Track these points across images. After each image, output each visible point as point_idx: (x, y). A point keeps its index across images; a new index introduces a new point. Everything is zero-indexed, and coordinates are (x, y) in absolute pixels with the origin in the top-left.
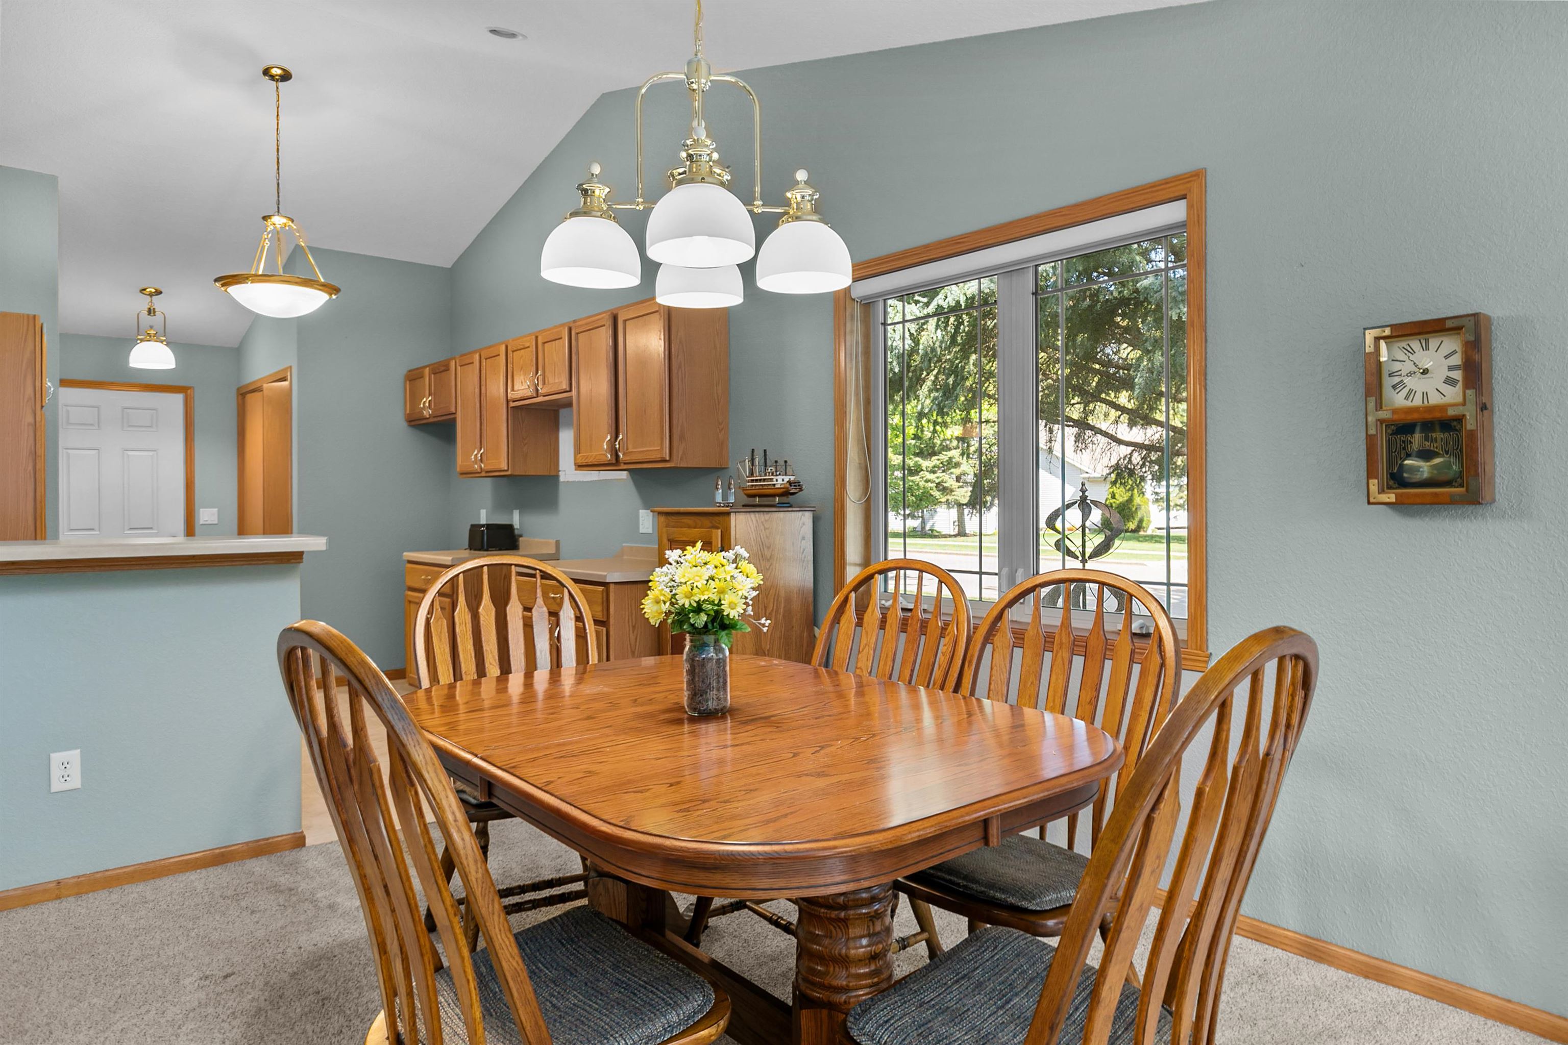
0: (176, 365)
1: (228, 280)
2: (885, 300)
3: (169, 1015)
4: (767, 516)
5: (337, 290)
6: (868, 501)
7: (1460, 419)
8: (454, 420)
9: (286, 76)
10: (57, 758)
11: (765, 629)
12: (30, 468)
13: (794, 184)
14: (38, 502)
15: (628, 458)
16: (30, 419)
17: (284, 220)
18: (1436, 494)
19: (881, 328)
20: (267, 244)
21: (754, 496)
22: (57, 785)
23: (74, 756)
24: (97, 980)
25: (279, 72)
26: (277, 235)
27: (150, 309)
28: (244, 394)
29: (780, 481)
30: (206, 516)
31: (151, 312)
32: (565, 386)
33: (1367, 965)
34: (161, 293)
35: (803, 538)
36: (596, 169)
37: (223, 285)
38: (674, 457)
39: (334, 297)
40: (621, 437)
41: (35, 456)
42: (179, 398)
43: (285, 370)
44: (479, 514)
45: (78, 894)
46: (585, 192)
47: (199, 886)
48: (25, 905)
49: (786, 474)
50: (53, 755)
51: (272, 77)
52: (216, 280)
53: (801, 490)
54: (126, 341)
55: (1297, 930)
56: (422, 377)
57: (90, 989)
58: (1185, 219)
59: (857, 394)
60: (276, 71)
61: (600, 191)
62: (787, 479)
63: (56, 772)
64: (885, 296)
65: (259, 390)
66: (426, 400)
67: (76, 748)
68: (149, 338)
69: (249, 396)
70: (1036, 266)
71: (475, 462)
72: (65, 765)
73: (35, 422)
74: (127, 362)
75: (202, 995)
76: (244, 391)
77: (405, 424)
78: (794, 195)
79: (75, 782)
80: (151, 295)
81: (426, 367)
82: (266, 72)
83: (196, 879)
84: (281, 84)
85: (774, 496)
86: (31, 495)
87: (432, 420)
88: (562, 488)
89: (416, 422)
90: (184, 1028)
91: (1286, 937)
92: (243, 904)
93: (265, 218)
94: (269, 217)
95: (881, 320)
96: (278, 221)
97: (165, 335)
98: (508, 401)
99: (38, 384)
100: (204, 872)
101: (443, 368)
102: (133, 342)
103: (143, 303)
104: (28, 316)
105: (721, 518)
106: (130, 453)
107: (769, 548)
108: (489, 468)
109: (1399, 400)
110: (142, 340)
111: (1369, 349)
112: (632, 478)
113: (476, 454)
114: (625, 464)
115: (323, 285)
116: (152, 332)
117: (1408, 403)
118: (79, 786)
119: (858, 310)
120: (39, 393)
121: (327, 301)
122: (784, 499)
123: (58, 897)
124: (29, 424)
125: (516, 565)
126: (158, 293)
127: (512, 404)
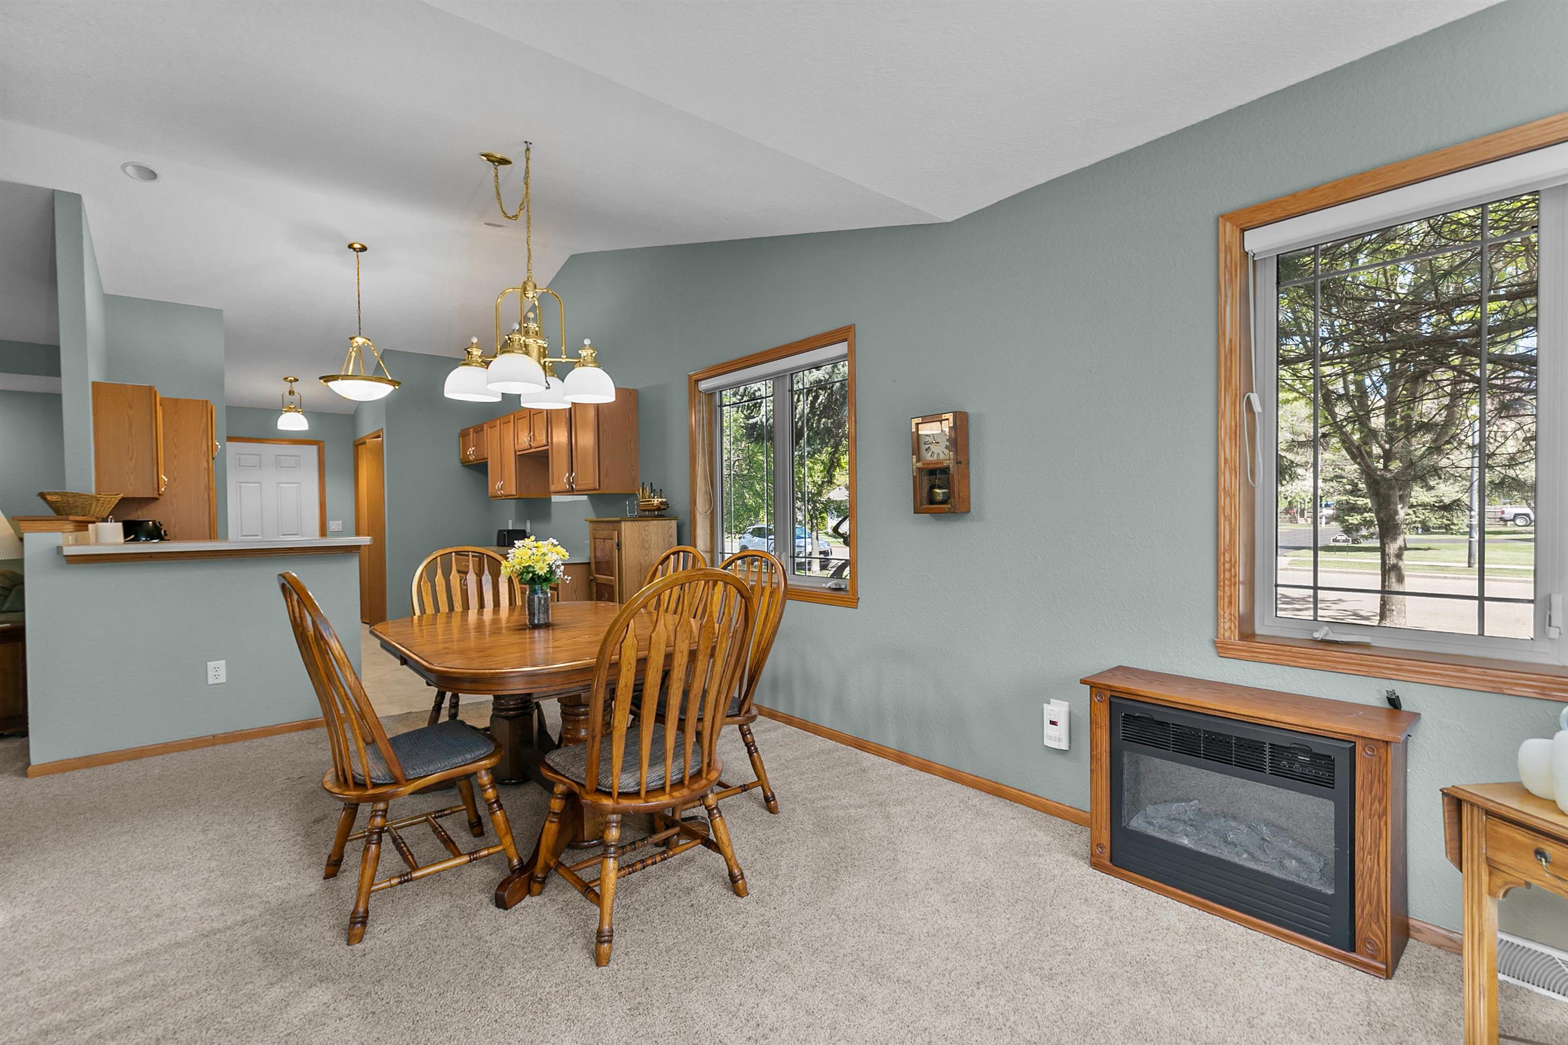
0: (309, 426)
1: (327, 379)
2: (721, 392)
3: (264, 794)
4: (646, 523)
5: (399, 384)
6: (712, 513)
7: (948, 468)
8: (487, 462)
9: (364, 249)
10: (211, 665)
11: (568, 582)
12: (206, 496)
13: (583, 347)
14: (212, 517)
15: (578, 488)
16: (205, 465)
17: (363, 340)
18: (939, 508)
19: (718, 409)
20: (354, 354)
21: (645, 511)
22: (211, 681)
23: (222, 664)
24: (228, 780)
25: (359, 246)
26: (360, 349)
27: (290, 391)
28: (358, 444)
29: (656, 502)
30: (334, 525)
31: (291, 393)
32: (544, 442)
33: (922, 764)
34: (297, 380)
35: (671, 536)
36: (475, 340)
37: (325, 381)
38: (602, 487)
39: (397, 387)
40: (574, 474)
41: (209, 488)
42: (314, 448)
43: (379, 431)
44: (508, 523)
45: (225, 743)
46: (469, 352)
47: (296, 739)
48: (194, 748)
49: (661, 498)
50: (209, 664)
51: (355, 249)
52: (320, 378)
53: (668, 507)
54: (276, 412)
55: (895, 748)
56: (469, 434)
57: (223, 784)
58: (847, 352)
59: (703, 449)
60: (357, 246)
61: (476, 352)
62: (660, 500)
63: (211, 673)
64: (721, 389)
65: (364, 443)
66: (471, 450)
67: (222, 659)
68: (290, 410)
69: (359, 447)
70: (792, 374)
71: (499, 490)
72: (216, 669)
73: (209, 468)
74: (276, 426)
75: (284, 786)
76: (357, 443)
77: (460, 465)
78: (583, 353)
79: (223, 679)
80: (291, 381)
81: (470, 428)
82: (351, 246)
83: (295, 736)
84: (359, 253)
85: (654, 510)
86: (207, 513)
87: (475, 462)
88: (553, 507)
89: (466, 463)
90: (270, 800)
91: (890, 753)
92: (320, 746)
93: (351, 339)
94: (354, 338)
95: (718, 403)
96: (360, 340)
97: (300, 407)
98: (515, 452)
99: (210, 444)
100: (301, 732)
101: (480, 429)
102: (279, 412)
103: (286, 387)
104: (203, 401)
105: (616, 525)
106: (281, 485)
107: (647, 542)
108: (507, 493)
109: (928, 457)
110: (286, 411)
111: (914, 430)
112: (591, 501)
113: (499, 484)
114: (577, 491)
115: (390, 381)
116: (293, 406)
117: (931, 459)
118: (225, 681)
119: (703, 397)
120: (212, 448)
121: (393, 391)
122: (660, 513)
123: (214, 745)
124: (205, 469)
125: (472, 552)
126: (296, 380)
127: (518, 453)
